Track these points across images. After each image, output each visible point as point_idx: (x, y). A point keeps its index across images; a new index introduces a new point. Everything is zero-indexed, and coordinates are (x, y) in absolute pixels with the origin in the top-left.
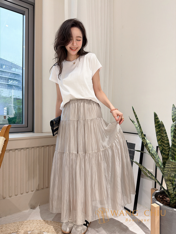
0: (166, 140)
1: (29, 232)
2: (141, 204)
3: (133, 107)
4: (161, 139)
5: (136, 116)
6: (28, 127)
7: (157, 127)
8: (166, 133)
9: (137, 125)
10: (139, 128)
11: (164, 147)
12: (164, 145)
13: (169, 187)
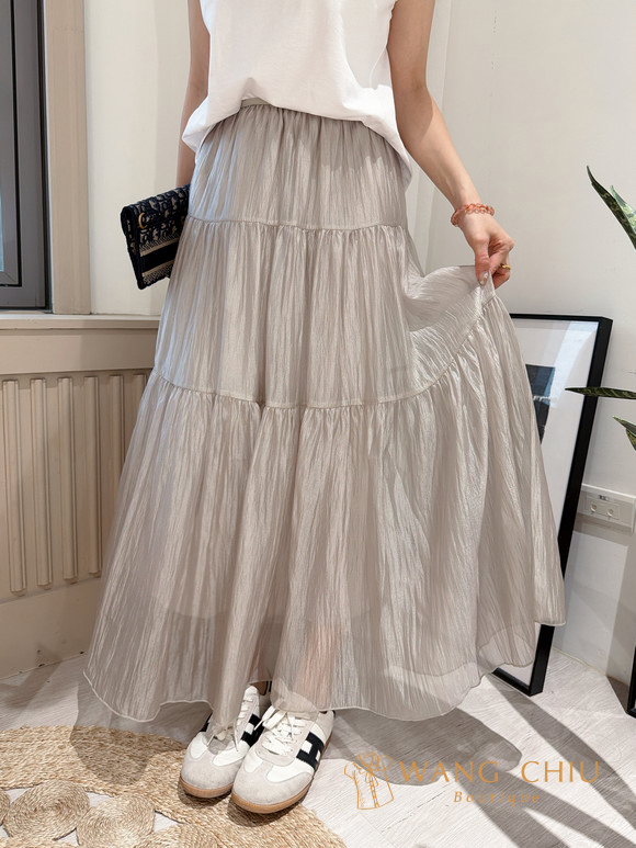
1: (14, 795)
6: (20, 284)
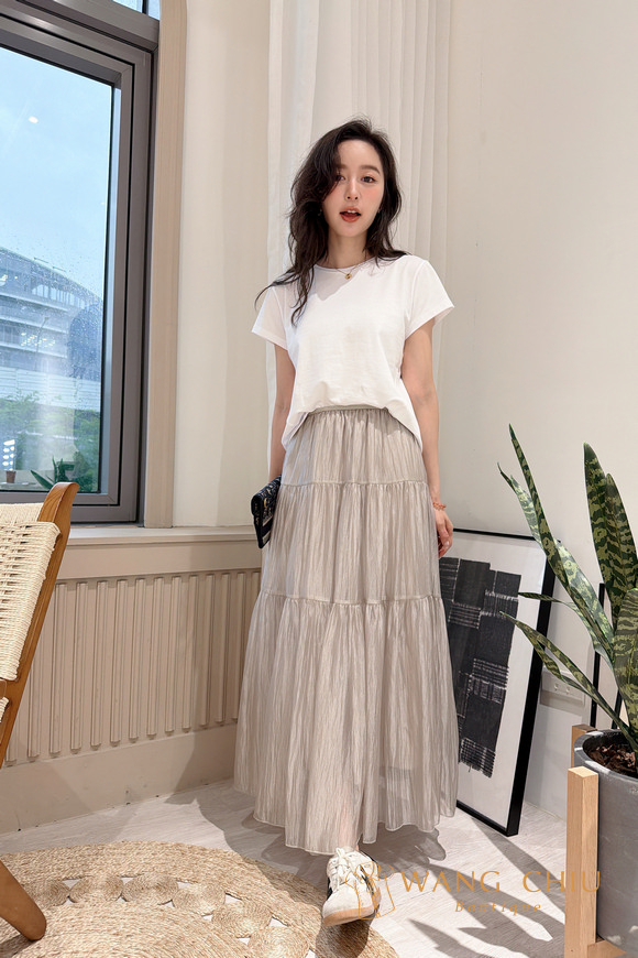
0: (626, 543)
2: (536, 804)
3: (511, 429)
4: (608, 539)
5: (522, 458)
6: (119, 504)
7: (595, 498)
8: (624, 517)
9: (526, 496)
10: (531, 505)
11: (616, 568)
12: (619, 560)
13: (632, 706)
